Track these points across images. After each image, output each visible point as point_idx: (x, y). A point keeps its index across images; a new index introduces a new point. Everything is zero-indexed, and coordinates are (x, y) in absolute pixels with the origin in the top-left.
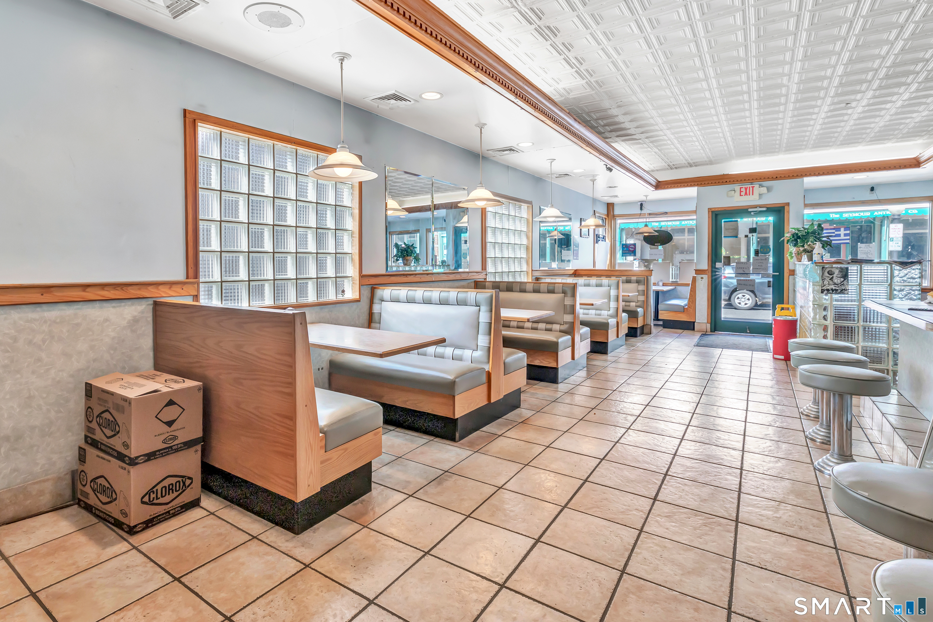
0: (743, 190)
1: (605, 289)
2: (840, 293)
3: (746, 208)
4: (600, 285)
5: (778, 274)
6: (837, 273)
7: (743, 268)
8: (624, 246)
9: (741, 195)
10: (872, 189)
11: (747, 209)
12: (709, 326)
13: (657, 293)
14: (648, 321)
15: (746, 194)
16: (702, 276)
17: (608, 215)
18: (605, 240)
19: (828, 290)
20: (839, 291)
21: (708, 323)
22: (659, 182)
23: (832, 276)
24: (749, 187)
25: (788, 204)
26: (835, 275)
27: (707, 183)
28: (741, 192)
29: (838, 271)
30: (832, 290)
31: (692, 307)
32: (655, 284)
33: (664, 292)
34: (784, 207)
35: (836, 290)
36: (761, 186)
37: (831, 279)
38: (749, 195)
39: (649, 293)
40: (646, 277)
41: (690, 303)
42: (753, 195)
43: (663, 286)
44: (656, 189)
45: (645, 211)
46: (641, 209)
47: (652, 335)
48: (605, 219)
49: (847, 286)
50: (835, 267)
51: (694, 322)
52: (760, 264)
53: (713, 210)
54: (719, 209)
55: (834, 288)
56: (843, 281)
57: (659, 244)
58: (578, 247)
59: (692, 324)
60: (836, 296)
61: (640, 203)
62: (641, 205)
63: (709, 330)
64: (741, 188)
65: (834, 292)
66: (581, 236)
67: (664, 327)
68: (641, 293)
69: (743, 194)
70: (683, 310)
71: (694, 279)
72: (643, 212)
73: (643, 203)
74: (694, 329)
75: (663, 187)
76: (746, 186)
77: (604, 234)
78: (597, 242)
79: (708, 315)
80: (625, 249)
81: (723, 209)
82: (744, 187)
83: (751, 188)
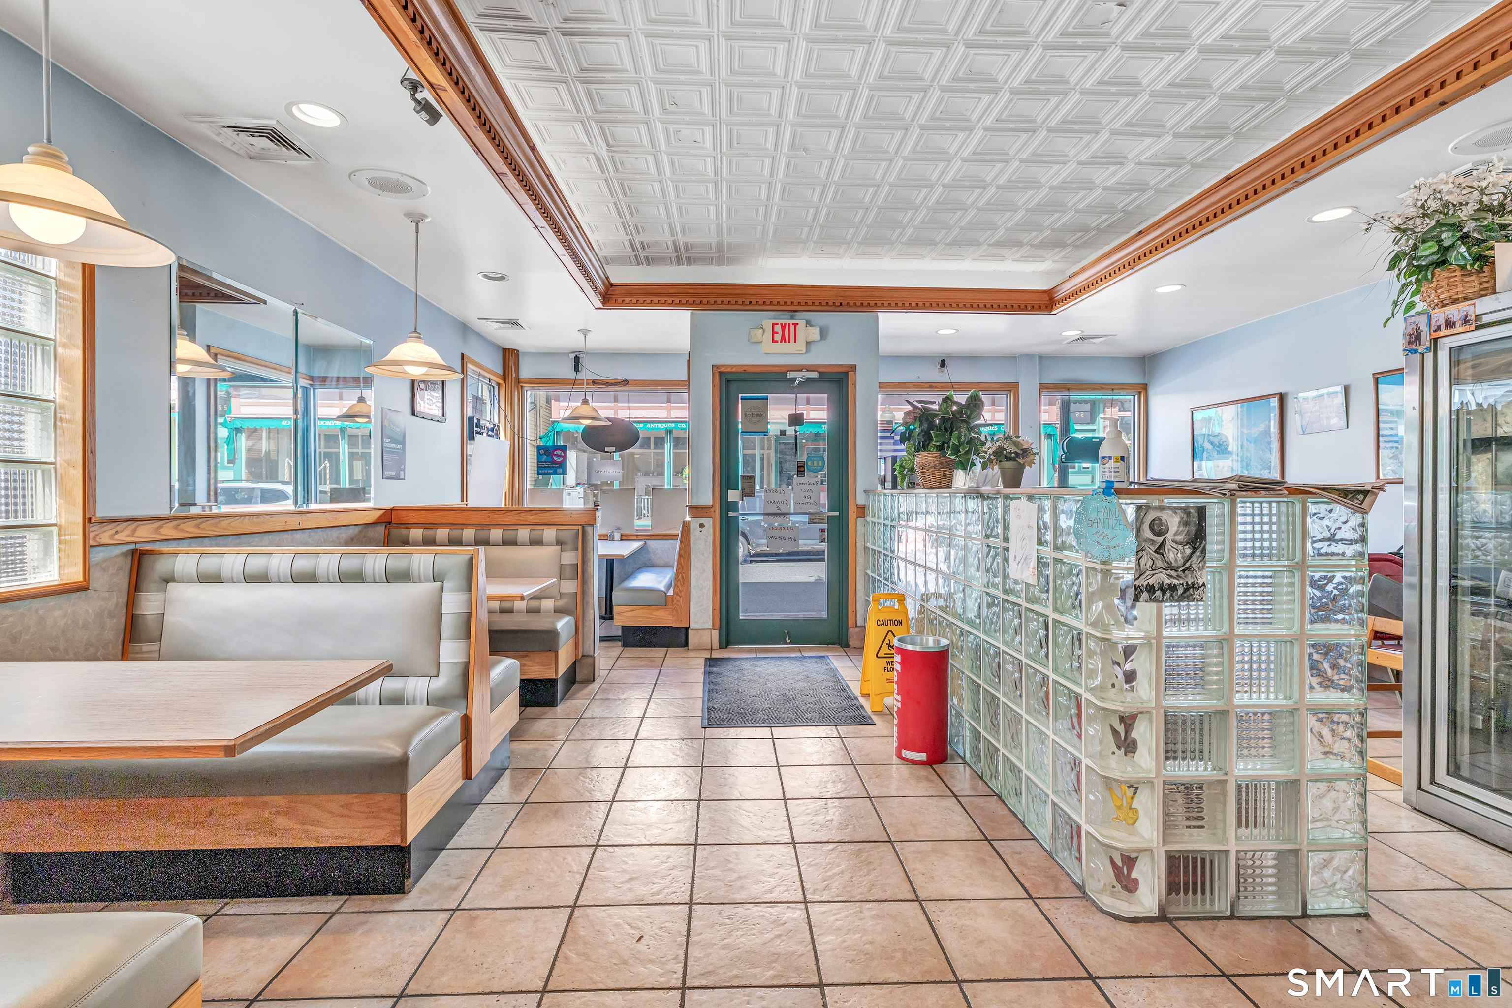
0: (778, 328)
1: (421, 590)
2: (1182, 598)
3: (783, 370)
4: (403, 576)
5: (837, 514)
6: (1175, 528)
7: (778, 502)
8: (542, 452)
9: (774, 341)
10: (943, 364)
11: (786, 373)
12: (716, 633)
13: (610, 563)
14: (586, 647)
15: (783, 339)
16: (702, 520)
17: (504, 377)
18: (497, 435)
19: (1151, 589)
20: (1180, 591)
21: (714, 628)
22: (612, 285)
23: (1162, 538)
24: (789, 324)
25: (853, 368)
26: (1169, 536)
27: (712, 300)
28: (774, 333)
29: (1177, 519)
30: (1162, 588)
31: (683, 594)
32: (604, 537)
33: (623, 560)
34: (847, 373)
35: (1172, 588)
36: (809, 323)
37: (1160, 549)
38: (789, 342)
39: (590, 570)
40: (580, 528)
41: (679, 584)
42: (795, 342)
43: (622, 540)
44: (603, 304)
45: (585, 375)
46: (577, 369)
47: (595, 686)
48: (499, 385)
49: (1198, 575)
50: (1170, 508)
51: (687, 629)
52: (807, 494)
53: (722, 369)
54: (734, 370)
55: (1167, 581)
56: (1190, 556)
57: (614, 449)
58: (403, 443)
59: (684, 632)
60: (1169, 609)
61: (574, 355)
62: (577, 360)
63: (716, 644)
64: (774, 324)
65: (1168, 594)
66: (413, 414)
67: (625, 645)
68: (568, 572)
69: (778, 337)
70: (661, 600)
71: (686, 527)
72: (580, 376)
73: (581, 356)
74: (686, 644)
75: (620, 300)
76: (783, 322)
77: (496, 422)
78: (472, 438)
79: (714, 610)
80: (544, 458)
81: (740, 370)
82: (779, 322)
83: (792, 327)
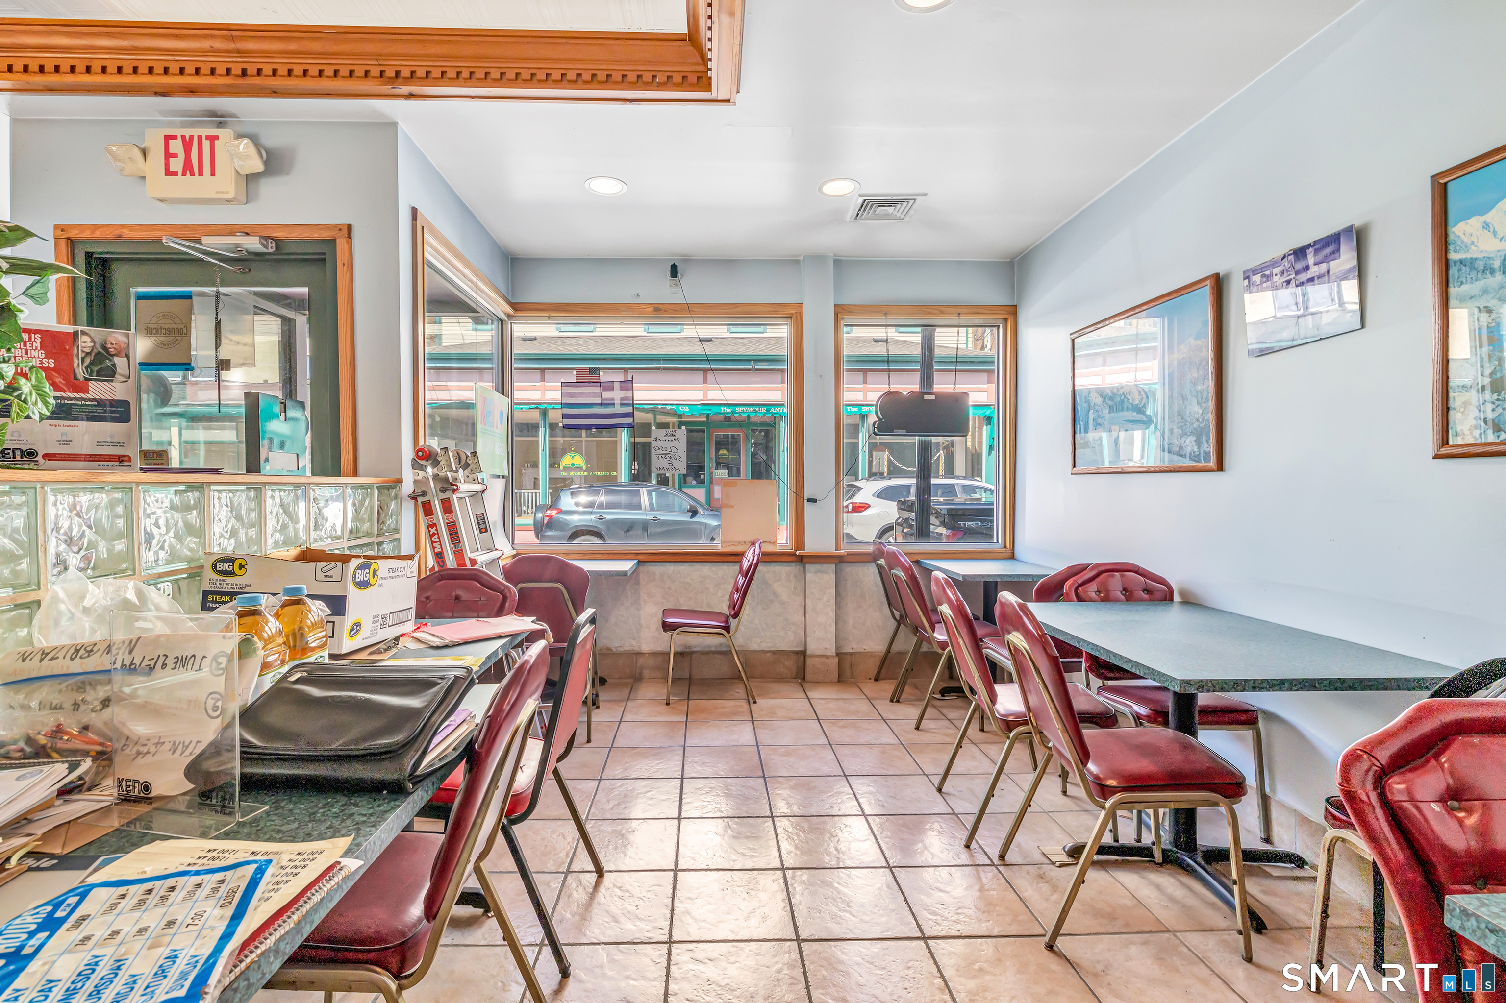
0: (176, 146)
9: (168, 173)
10: (675, 272)
15: (188, 167)
24: (200, 138)
25: (346, 231)
28: (168, 155)
34: (332, 246)
38: (201, 174)
42: (213, 174)
53: (74, 234)
64: (167, 138)
69: (177, 164)
76: (187, 132)
81: (110, 234)
82: (179, 132)
83: (206, 144)
